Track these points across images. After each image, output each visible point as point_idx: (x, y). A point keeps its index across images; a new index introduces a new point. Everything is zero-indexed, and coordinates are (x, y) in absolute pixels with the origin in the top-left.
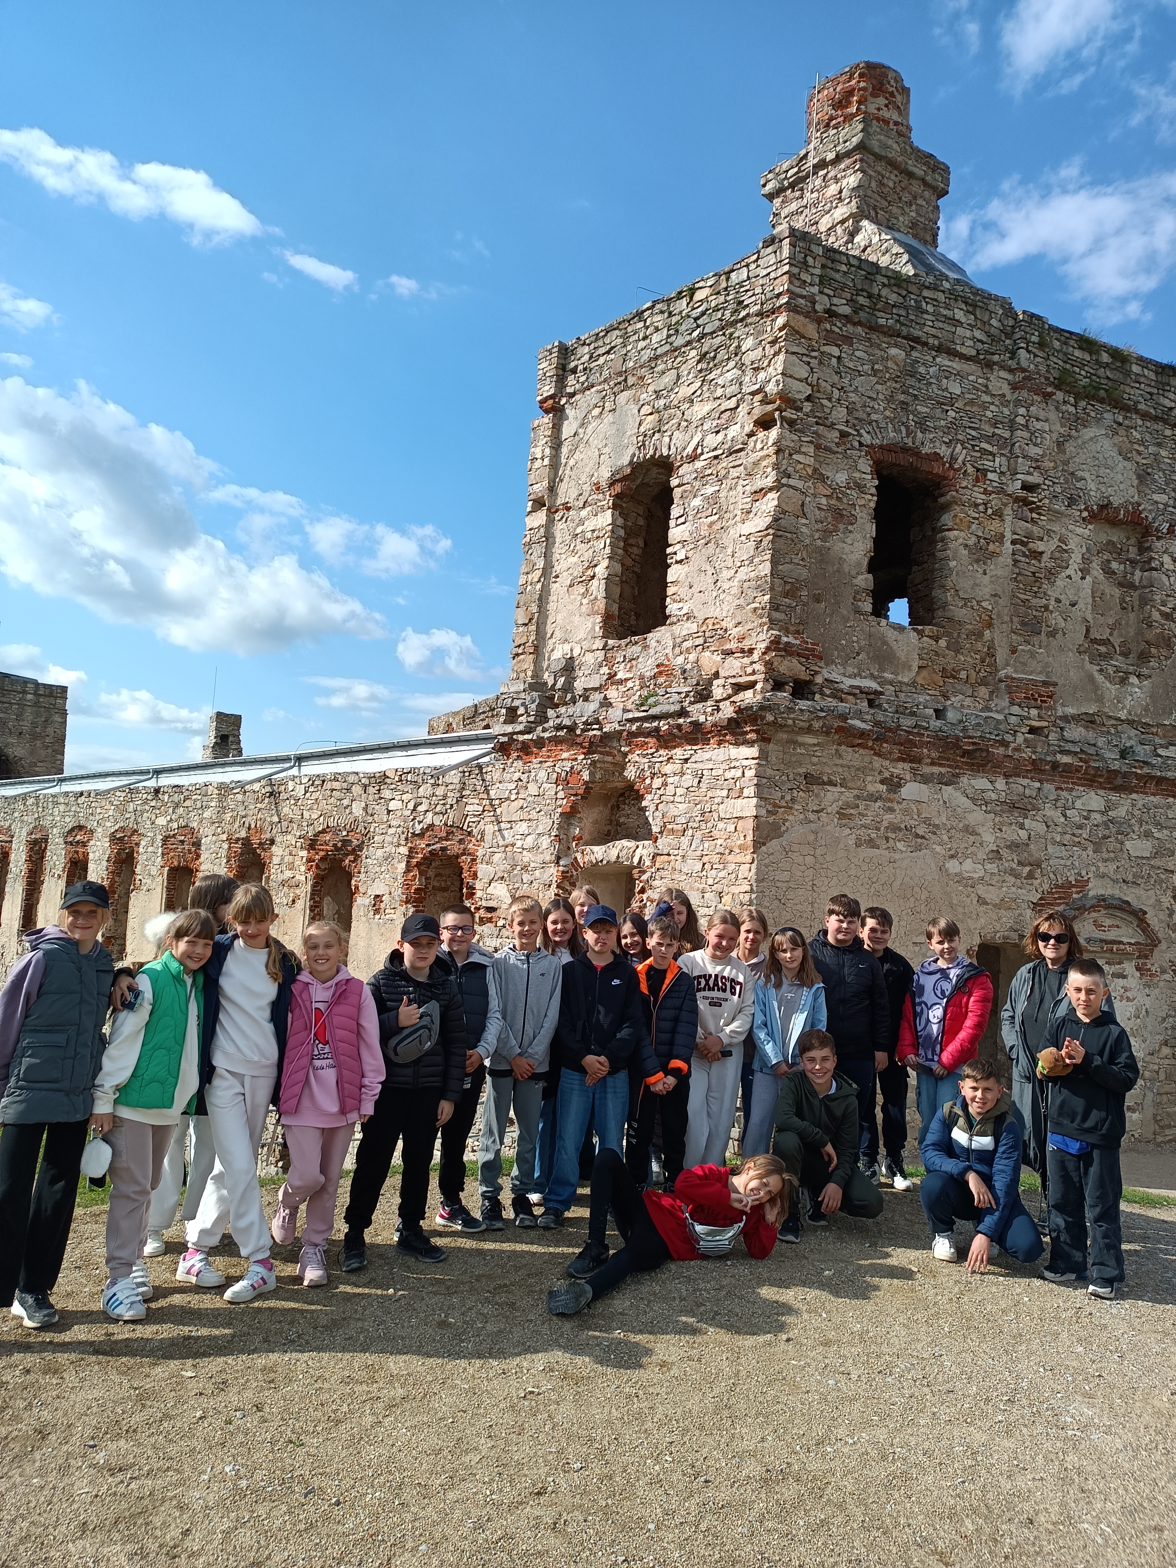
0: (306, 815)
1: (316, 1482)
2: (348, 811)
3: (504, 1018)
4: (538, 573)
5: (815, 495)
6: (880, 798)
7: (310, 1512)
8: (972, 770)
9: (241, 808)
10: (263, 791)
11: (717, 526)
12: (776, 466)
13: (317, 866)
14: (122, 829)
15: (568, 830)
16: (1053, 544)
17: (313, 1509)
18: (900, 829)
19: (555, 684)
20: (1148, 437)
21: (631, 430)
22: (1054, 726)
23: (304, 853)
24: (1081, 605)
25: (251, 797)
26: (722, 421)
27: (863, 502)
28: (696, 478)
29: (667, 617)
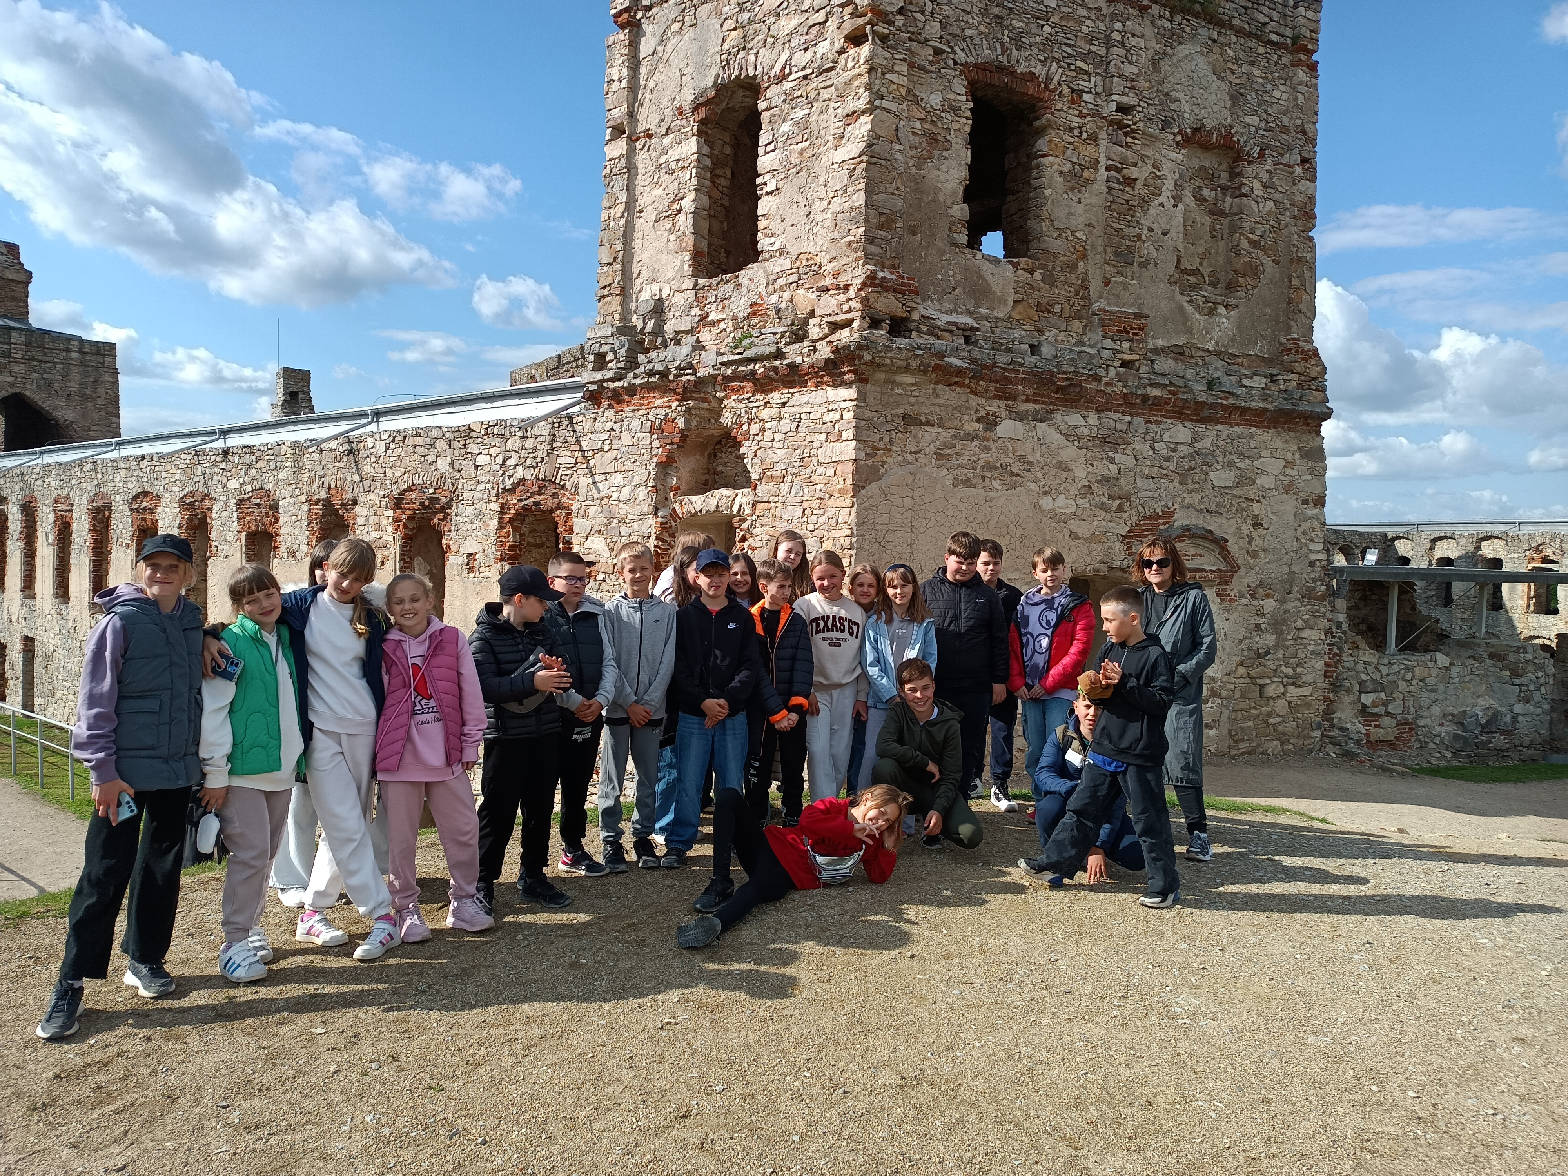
0: (389, 472)
1: (460, 1124)
2: (433, 468)
3: (619, 666)
4: (620, 208)
5: (909, 119)
6: (976, 437)
7: (457, 1152)
8: (1066, 406)
9: (319, 467)
10: (341, 449)
11: (808, 154)
12: (869, 87)
13: (405, 526)
14: (191, 493)
15: (665, 480)
16: (1148, 169)
17: (459, 1150)
18: (996, 468)
19: (644, 328)
20: (1241, 55)
21: (714, 48)
22: (1145, 359)
23: (390, 513)
24: (1173, 234)
25: (328, 457)
26: (811, 37)
27: (957, 126)
28: (784, 101)
29: (759, 253)
